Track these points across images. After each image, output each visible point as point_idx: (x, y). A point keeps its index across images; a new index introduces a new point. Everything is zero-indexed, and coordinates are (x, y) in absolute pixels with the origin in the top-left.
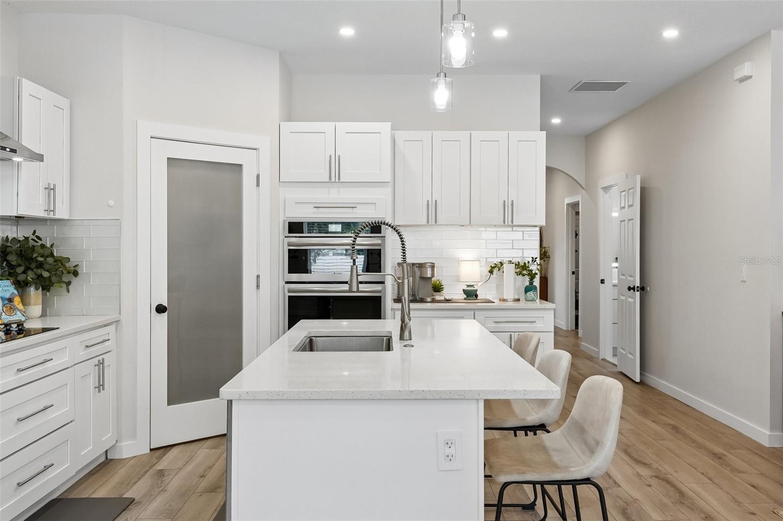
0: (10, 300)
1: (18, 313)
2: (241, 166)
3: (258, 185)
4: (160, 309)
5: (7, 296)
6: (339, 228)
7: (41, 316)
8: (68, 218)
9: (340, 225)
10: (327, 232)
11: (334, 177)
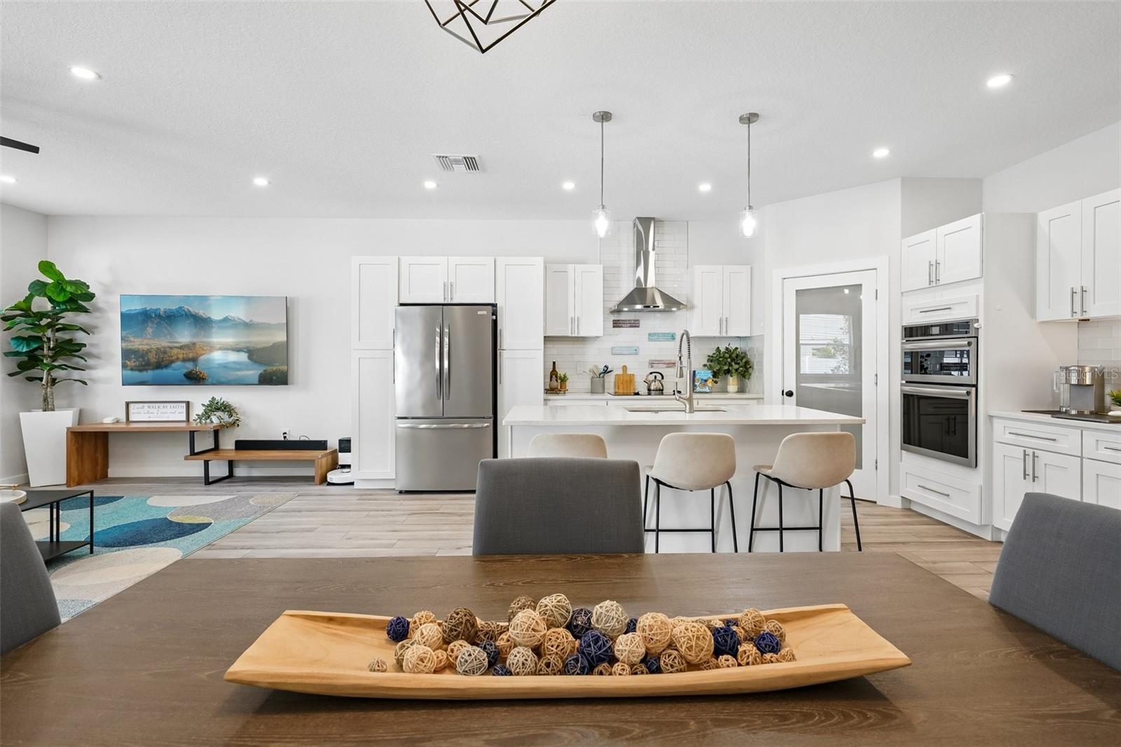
0: (706, 381)
1: (707, 388)
2: (861, 285)
3: (877, 299)
4: (790, 394)
5: (705, 378)
6: (936, 330)
7: (737, 392)
8: (749, 335)
9: (938, 328)
10: (932, 335)
11: (934, 281)
